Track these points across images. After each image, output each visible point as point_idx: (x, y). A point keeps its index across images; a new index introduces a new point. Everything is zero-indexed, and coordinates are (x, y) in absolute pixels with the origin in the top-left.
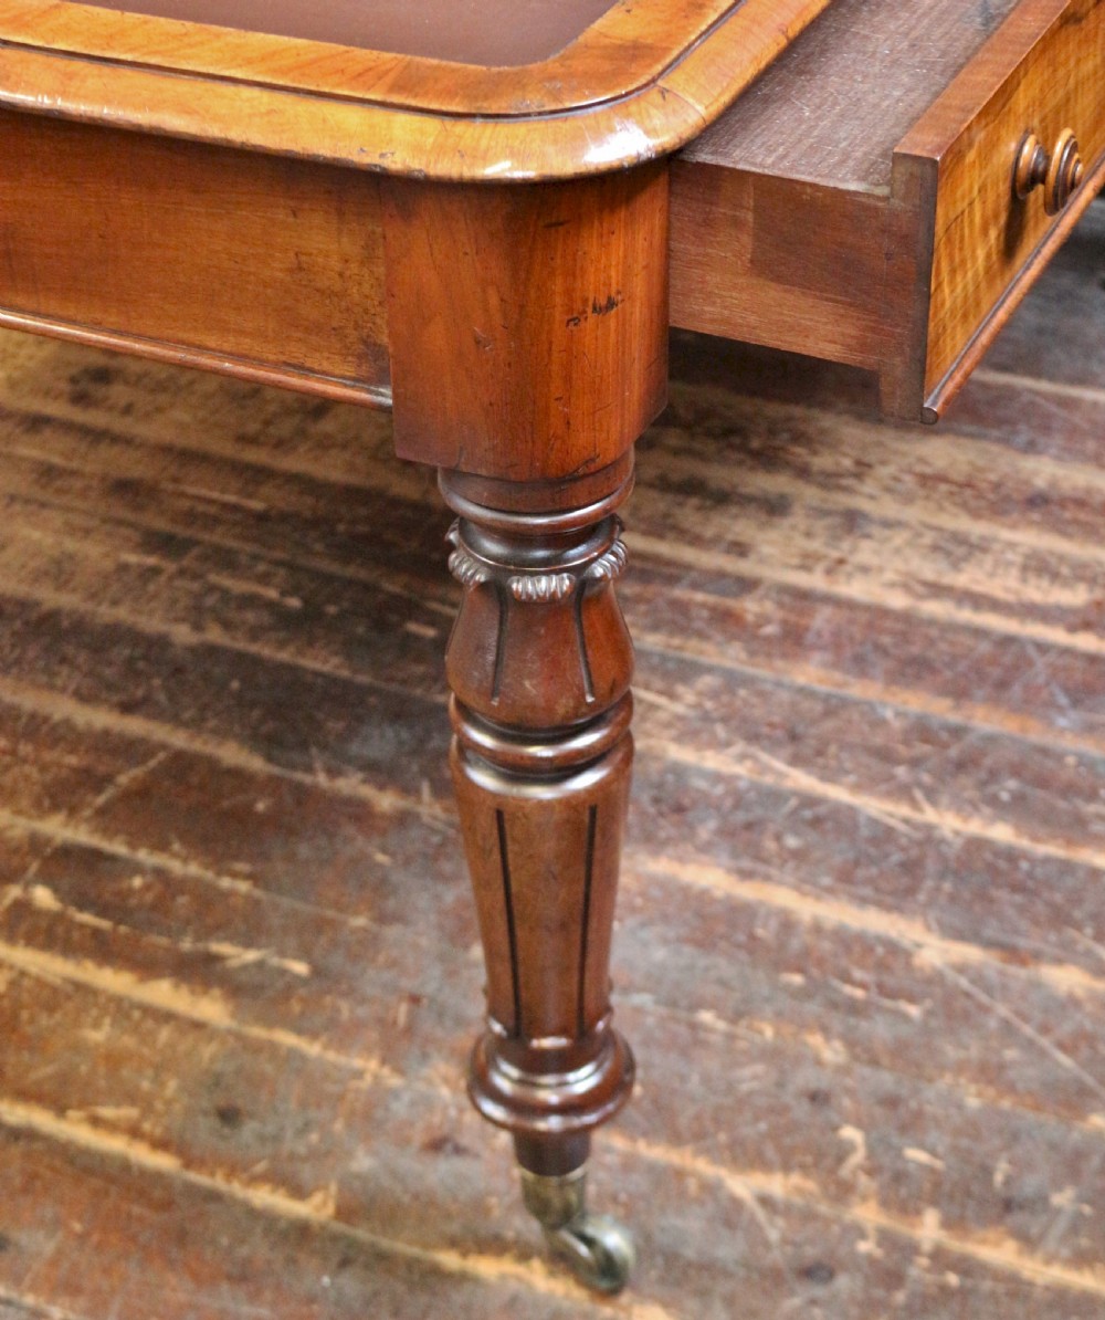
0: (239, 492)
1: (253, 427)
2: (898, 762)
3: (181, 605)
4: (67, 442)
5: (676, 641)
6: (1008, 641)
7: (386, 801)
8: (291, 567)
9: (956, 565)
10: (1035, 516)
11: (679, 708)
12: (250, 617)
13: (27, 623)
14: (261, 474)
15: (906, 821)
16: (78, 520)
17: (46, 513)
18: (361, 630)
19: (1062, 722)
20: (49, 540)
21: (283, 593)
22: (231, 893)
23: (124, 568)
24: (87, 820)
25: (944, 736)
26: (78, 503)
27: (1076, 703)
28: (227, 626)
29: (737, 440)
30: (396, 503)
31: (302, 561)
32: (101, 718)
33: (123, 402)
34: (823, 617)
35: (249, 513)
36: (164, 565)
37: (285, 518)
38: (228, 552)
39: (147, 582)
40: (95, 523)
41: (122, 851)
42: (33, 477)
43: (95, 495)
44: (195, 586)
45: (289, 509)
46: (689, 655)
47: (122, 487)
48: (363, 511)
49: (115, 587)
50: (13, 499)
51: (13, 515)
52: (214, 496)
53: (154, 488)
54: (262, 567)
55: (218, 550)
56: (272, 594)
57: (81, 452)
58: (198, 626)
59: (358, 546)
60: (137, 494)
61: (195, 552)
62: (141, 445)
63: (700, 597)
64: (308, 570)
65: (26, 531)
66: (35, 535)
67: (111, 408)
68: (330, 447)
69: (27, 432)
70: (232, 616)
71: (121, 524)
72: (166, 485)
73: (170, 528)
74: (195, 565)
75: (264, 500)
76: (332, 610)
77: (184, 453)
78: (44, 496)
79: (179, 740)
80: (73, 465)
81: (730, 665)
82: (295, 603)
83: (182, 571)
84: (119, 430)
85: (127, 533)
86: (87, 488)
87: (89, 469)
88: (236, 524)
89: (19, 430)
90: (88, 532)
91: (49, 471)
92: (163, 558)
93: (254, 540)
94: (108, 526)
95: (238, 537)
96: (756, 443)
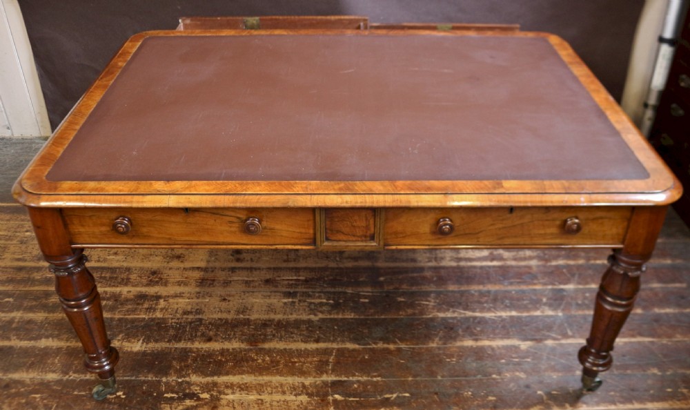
0: (296, 275)
1: (285, 257)
2: (483, 303)
3: (307, 310)
4: (245, 273)
5: (419, 287)
6: (482, 268)
7: (392, 347)
8: (324, 293)
11: (432, 304)
12: (324, 308)
13: (275, 326)
14: (297, 270)
15: (495, 316)
16: (265, 294)
17: (255, 294)
18: (351, 304)
19: (506, 284)
20: (262, 301)
21: (327, 300)
22: (378, 382)
23: (285, 303)
24: (331, 374)
25: (487, 294)
26: (260, 289)
27: (505, 279)
28: (322, 312)
30: (333, 269)
31: (325, 290)
32: (312, 346)
33: (249, 259)
34: (443, 272)
35: (302, 281)
36: (294, 300)
37: (312, 279)
38: (306, 292)
39: (294, 306)
40: (269, 294)
41: (346, 379)
42: (244, 285)
43: (263, 286)
44: (306, 304)
45: (310, 277)
46: (424, 290)
47: (267, 282)
48: (327, 273)
49: (288, 309)
50: (244, 292)
51: (248, 297)
52: (291, 278)
53: (275, 280)
54: (317, 295)
55: (303, 293)
56: (325, 301)
57: (250, 275)
58: (315, 315)
59: (333, 283)
60: (272, 283)
61: (298, 295)
62: (263, 269)
63: (415, 275)
64: (328, 292)
65: (254, 300)
66: (258, 301)
67: (248, 261)
68: (307, 258)
69: (232, 272)
70: (320, 309)
71: (275, 292)
72: (277, 279)
73: (287, 290)
74: (301, 298)
75: (303, 276)
76: (341, 301)
77: (274, 269)
78: (251, 289)
79: (335, 346)
80: (251, 279)
81: (434, 290)
82: (331, 302)
83: (300, 301)
84: (254, 266)
85: (279, 294)
86: (259, 284)
87: (256, 279)
88: (302, 285)
89: (230, 273)
90: (269, 296)
91: (247, 282)
92: (292, 298)
93: (309, 288)
94: (273, 294)
95: (305, 288)
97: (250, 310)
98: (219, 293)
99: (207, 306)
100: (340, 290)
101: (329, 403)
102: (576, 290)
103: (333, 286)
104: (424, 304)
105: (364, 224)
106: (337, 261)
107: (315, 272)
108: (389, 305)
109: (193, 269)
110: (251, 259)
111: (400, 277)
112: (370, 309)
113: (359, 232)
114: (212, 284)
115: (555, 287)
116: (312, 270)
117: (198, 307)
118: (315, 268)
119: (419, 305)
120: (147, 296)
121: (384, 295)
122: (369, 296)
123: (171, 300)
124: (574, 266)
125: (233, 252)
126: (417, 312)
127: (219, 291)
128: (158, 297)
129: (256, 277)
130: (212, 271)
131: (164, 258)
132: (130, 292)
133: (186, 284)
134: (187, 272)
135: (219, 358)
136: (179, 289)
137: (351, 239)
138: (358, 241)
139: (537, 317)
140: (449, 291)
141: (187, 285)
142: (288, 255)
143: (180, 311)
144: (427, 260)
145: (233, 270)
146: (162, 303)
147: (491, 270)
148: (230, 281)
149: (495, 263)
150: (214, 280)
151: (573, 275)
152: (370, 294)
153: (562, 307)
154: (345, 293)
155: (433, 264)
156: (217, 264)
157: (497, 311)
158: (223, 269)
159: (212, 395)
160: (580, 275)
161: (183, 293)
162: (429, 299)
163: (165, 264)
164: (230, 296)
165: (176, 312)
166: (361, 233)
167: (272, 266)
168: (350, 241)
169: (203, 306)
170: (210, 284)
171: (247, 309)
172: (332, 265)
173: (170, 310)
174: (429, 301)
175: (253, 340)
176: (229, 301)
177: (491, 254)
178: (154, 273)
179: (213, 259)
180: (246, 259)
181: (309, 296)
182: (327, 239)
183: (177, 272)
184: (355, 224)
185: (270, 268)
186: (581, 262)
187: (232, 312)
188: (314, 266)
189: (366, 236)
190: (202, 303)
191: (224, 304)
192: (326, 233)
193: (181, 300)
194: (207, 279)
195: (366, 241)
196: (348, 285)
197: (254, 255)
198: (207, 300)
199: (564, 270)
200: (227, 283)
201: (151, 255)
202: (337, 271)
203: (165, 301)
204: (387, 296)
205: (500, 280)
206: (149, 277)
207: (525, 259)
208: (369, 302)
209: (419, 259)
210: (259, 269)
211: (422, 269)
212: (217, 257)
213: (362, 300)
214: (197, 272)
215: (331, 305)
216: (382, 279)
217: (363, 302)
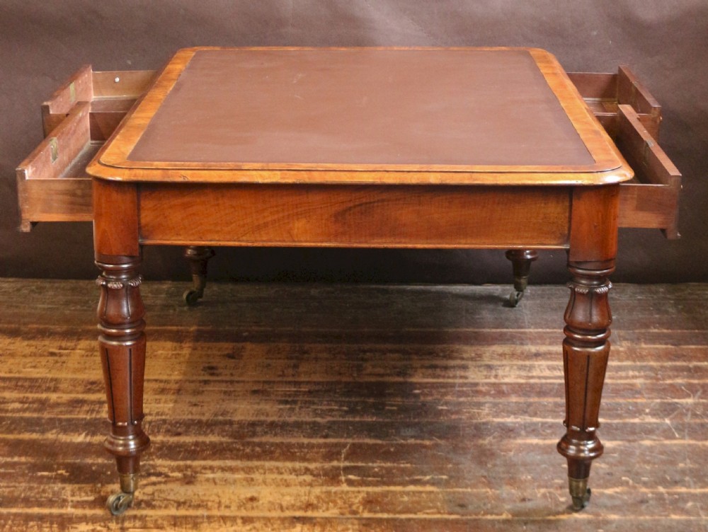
0: (295, 388)
1: (281, 373)
3: (311, 414)
4: (224, 385)
5: (469, 399)
8: (336, 401)
9: (529, 371)
10: (540, 358)
11: (486, 411)
12: (336, 413)
13: (267, 425)
14: (297, 383)
16: (252, 401)
17: (238, 401)
18: (373, 411)
20: (248, 407)
21: (339, 407)
22: (407, 467)
23: (281, 409)
24: (344, 461)
26: (245, 398)
28: (332, 416)
29: (434, 355)
30: (348, 383)
31: (336, 399)
32: (320, 440)
33: (228, 373)
34: (504, 388)
35: (305, 392)
36: (293, 406)
37: (318, 391)
38: (310, 401)
39: (293, 411)
40: (258, 401)
41: (363, 464)
42: (223, 394)
43: (249, 395)
44: (310, 409)
45: (316, 389)
46: (476, 401)
47: (255, 392)
48: (340, 386)
49: (284, 414)
50: (223, 400)
51: (228, 403)
52: (288, 390)
53: (266, 391)
54: (325, 403)
55: (306, 401)
56: (335, 407)
57: (230, 386)
58: (323, 418)
59: (348, 393)
60: (262, 393)
61: (299, 402)
62: (248, 382)
63: (465, 389)
64: (341, 401)
65: (238, 406)
66: (242, 406)
67: (226, 375)
68: (311, 374)
70: (329, 414)
71: (266, 400)
72: (269, 390)
73: (283, 398)
74: (303, 405)
75: (306, 388)
76: (359, 408)
77: (265, 382)
78: (232, 398)
79: (350, 441)
80: (232, 390)
81: (490, 401)
82: (345, 408)
83: (301, 407)
84: (236, 380)
85: (272, 401)
86: (244, 394)
87: (238, 389)
88: (304, 395)
90: (258, 403)
91: (226, 392)
92: (291, 405)
93: (314, 397)
94: (263, 401)
95: (308, 397)
96: (441, 354)
97: (233, 413)
100: (358, 400)
101: (341, 481)
102: (696, 404)
103: (348, 397)
104: (474, 412)
106: (353, 376)
107: (323, 385)
108: (426, 412)
110: (231, 374)
111: (443, 390)
112: (399, 414)
114: (178, 392)
115: (665, 401)
116: (318, 383)
117: (158, 411)
118: (323, 382)
119: (468, 412)
120: (87, 400)
121: (419, 404)
124: (697, 384)
126: (464, 417)
127: (188, 398)
129: (238, 387)
130: (177, 382)
132: (62, 397)
135: (193, 448)
140: (512, 402)
142: (283, 371)
144: (483, 377)
145: (206, 382)
148: (203, 391)
150: (180, 390)
151: (695, 392)
152: (400, 403)
153: (671, 416)
154: (365, 402)
155: (491, 381)
156: (183, 377)
158: (192, 381)
159: (184, 475)
160: (705, 392)
162: (483, 408)
164: (203, 402)
167: (262, 379)
169: (166, 409)
170: (174, 393)
171: (228, 412)
172: (344, 379)
174: (482, 410)
175: (238, 436)
176: (202, 406)
179: (177, 372)
180: (223, 374)
181: (315, 404)
185: (258, 382)
187: (207, 414)
188: (321, 380)
190: (165, 407)
191: (194, 409)
194: (170, 389)
196: (369, 396)
197: (234, 371)
198: (172, 405)
199: (683, 387)
200: (197, 392)
202: (354, 384)
204: (424, 405)
206: (87, 386)
207: (627, 377)
208: (398, 409)
209: (472, 376)
210: (243, 382)
211: (475, 384)
212: (182, 371)
213: (387, 408)
215: (346, 412)
216: (417, 391)
217: (388, 410)
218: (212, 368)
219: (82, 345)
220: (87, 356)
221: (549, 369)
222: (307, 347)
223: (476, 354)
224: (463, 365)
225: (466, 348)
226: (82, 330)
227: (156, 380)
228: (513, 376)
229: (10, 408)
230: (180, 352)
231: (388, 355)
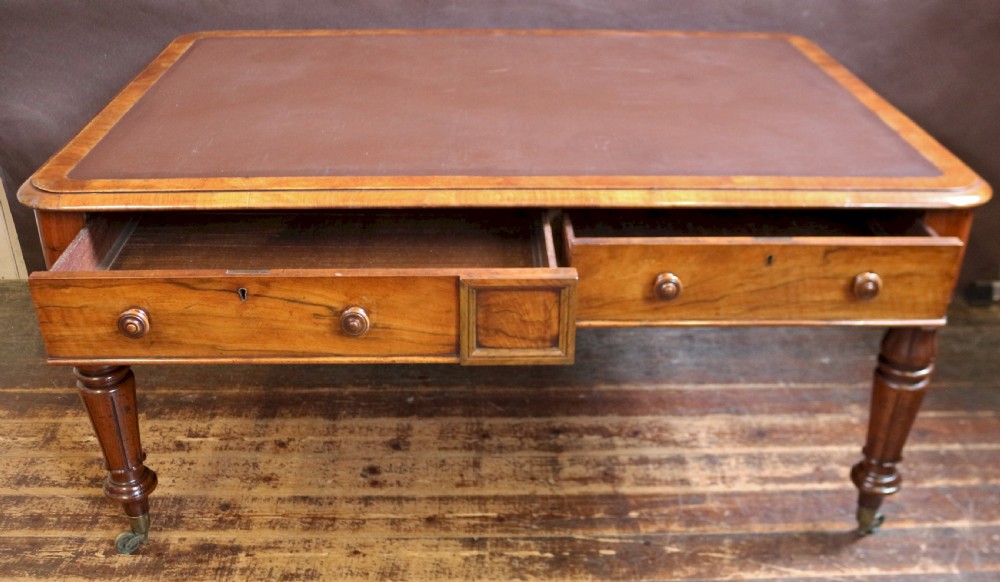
0: (480, 510)
1: (458, 479)
2: (817, 555)
3: (506, 570)
4: (389, 506)
5: (701, 528)
6: (805, 493)
8: (536, 539)
9: (760, 466)
10: (766, 440)
11: (728, 557)
12: (537, 566)
14: (482, 500)
15: (844, 577)
16: (428, 542)
17: (410, 542)
18: (586, 559)
20: (424, 555)
21: (541, 552)
23: (466, 559)
25: (821, 538)
26: (418, 534)
28: (534, 574)
29: (641, 436)
30: (545, 498)
31: (534, 535)
33: (394, 481)
34: (739, 503)
35: (493, 519)
36: (482, 553)
37: (509, 517)
38: (501, 539)
39: (483, 563)
40: (435, 542)
42: (389, 527)
43: (422, 528)
44: (503, 559)
45: (506, 512)
46: (711, 533)
47: (431, 520)
48: (536, 505)
49: (472, 569)
50: (390, 539)
51: (397, 548)
52: (471, 514)
53: (444, 518)
54: (522, 543)
55: (497, 540)
56: (536, 553)
57: (398, 509)
58: (522, 578)
59: (549, 522)
60: (440, 523)
61: (488, 543)
62: (420, 499)
63: (691, 507)
64: (541, 539)
65: (410, 554)
66: (416, 554)
67: (392, 485)
68: (496, 480)
69: (366, 505)
70: (531, 568)
71: (446, 539)
72: (448, 516)
73: (467, 535)
74: (494, 549)
75: (493, 511)
76: (567, 554)
77: (441, 499)
78: (402, 534)
80: (401, 516)
81: (728, 532)
82: (549, 555)
83: (492, 554)
84: (405, 494)
85: (453, 542)
86: (417, 526)
87: (409, 516)
88: (493, 526)
89: (362, 505)
90: (436, 546)
91: (393, 522)
92: (479, 550)
93: (506, 531)
94: (442, 542)
95: (499, 531)
96: (649, 435)
97: (404, 571)
98: (345, 541)
99: (325, 564)
100: (563, 534)
102: (976, 530)
103: (550, 528)
104: (714, 558)
105: (540, 317)
106: (550, 484)
107: (514, 503)
108: (653, 559)
109: (295, 499)
110: (398, 483)
111: (666, 511)
112: (620, 566)
113: (533, 333)
114: (332, 525)
115: (938, 525)
116: (508, 500)
117: (309, 567)
118: (513, 497)
119: (707, 559)
120: (215, 546)
121: (642, 542)
122: (614, 544)
123: (259, 555)
124: (962, 488)
125: (364, 470)
126: (703, 571)
127: (344, 537)
128: (235, 550)
129: (408, 511)
130: (330, 504)
131: (242, 481)
132: (184, 539)
133: (284, 527)
134: (283, 506)
136: (271, 535)
137: (519, 345)
138: (531, 348)
139: (917, 576)
140: (756, 534)
141: (287, 528)
142: (462, 475)
143: (277, 573)
144: (708, 482)
145: (367, 500)
146: (243, 560)
147: (823, 498)
148: (364, 521)
149: (827, 486)
150: (334, 519)
151: (965, 504)
152: (617, 541)
153: (956, 559)
154: (571, 540)
155: (720, 488)
156: (338, 492)
157: (844, 566)
158: (350, 500)
160: (977, 504)
161: (281, 542)
162: (722, 549)
163: (245, 492)
164: (364, 546)
165: (270, 575)
166: (536, 334)
167: (436, 494)
168: (517, 348)
169: (318, 564)
170: (328, 526)
171: (398, 568)
172: (543, 491)
173: (258, 572)
174: (723, 552)
176: (364, 555)
177: (818, 469)
178: (225, 507)
179: (330, 482)
180: (388, 483)
181: (508, 545)
182: (480, 345)
183: (267, 504)
184: (526, 318)
185: (432, 498)
186: (974, 482)
187: (371, 574)
188: (511, 493)
189: (544, 340)
190: (317, 558)
191: (356, 561)
192: (477, 333)
193: (276, 554)
194: (322, 518)
195: (544, 348)
196: (575, 524)
197: (401, 475)
198: (325, 554)
199: (949, 496)
200: (357, 524)
201: (218, 475)
202: (553, 501)
203: (247, 555)
204: (647, 544)
205: (841, 515)
206: (217, 514)
208: (617, 555)
209: (695, 480)
210: (414, 499)
211: (702, 497)
212: (336, 478)
213: (604, 552)
214: (302, 504)
215: (549, 562)
216: (634, 514)
217: (605, 556)
218: (373, 470)
219: (216, 426)
220: (221, 449)
221: (784, 462)
222: (487, 423)
223: (691, 435)
224: (679, 456)
225: (674, 421)
226: (219, 397)
227: (304, 498)
228: (745, 479)
229: (117, 566)
230: (334, 439)
231: (587, 438)
